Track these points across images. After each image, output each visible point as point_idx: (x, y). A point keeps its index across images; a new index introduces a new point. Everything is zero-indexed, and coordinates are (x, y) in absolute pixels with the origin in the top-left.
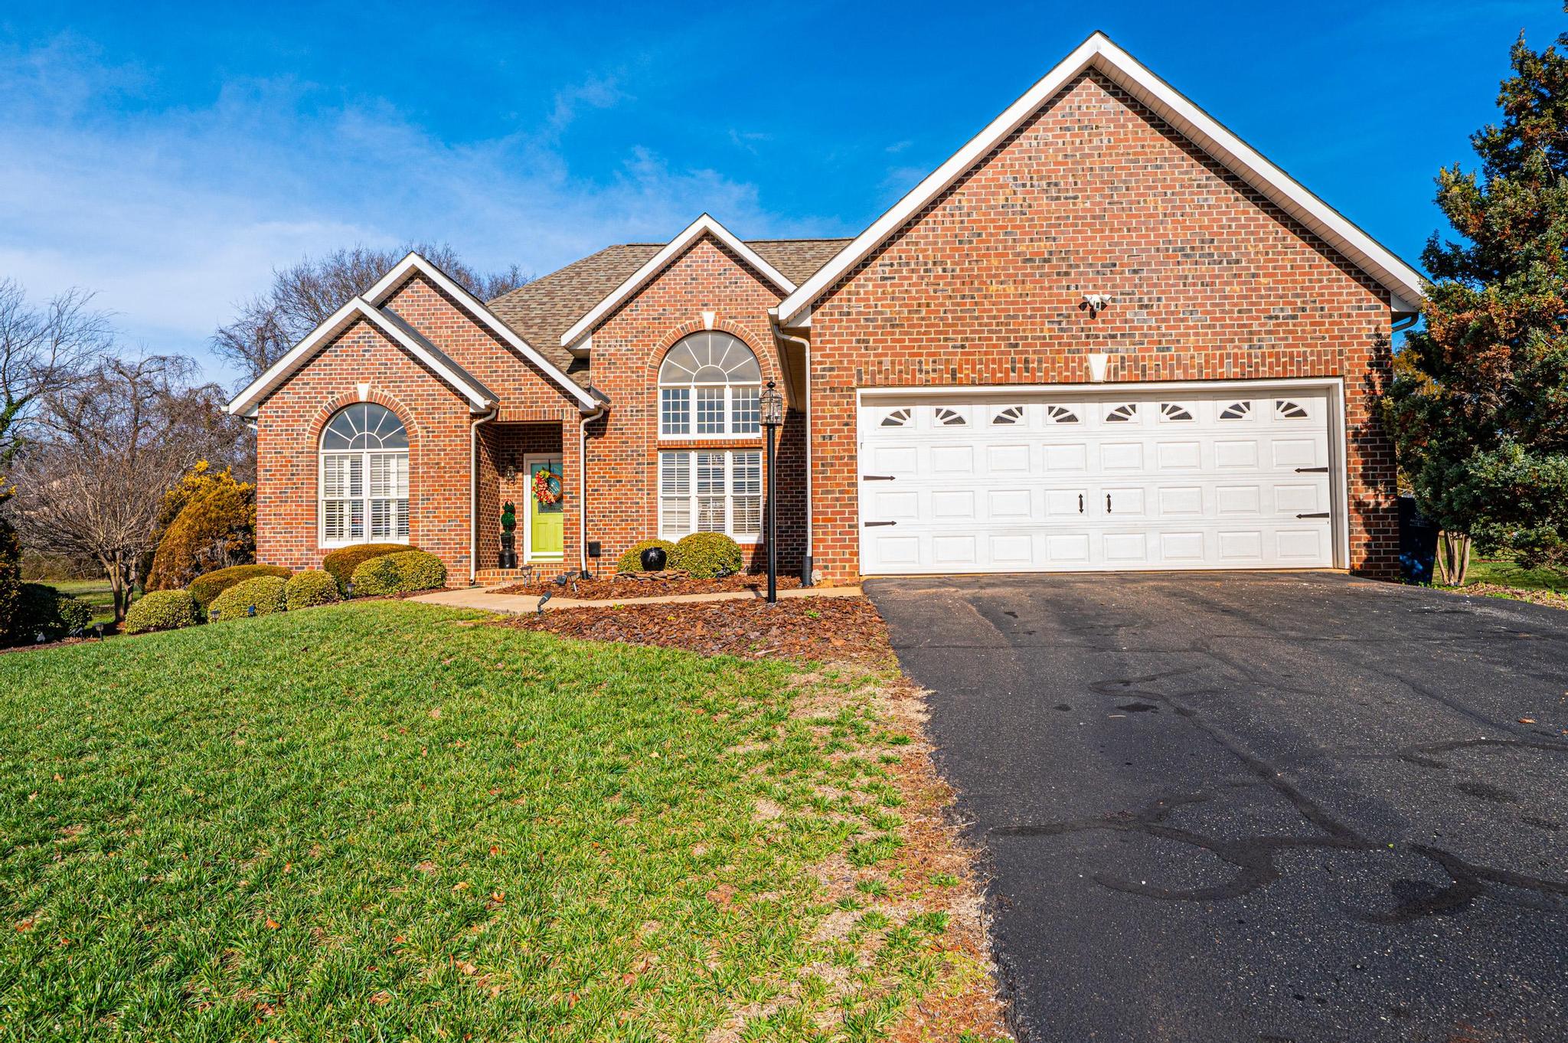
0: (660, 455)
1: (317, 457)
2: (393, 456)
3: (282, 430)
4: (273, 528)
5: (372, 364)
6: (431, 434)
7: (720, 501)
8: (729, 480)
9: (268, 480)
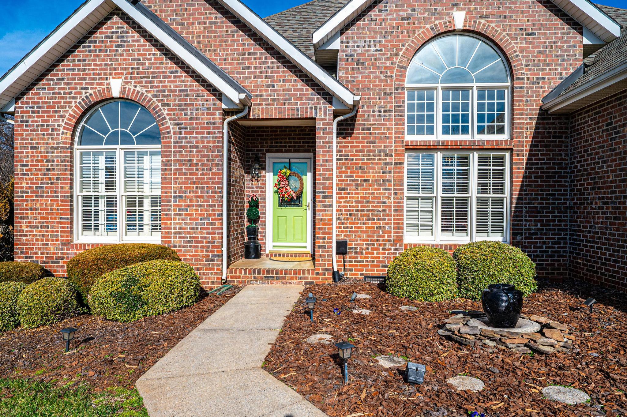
0: (406, 155)
1: (72, 153)
2: (146, 153)
3: (37, 126)
4: (29, 222)
5: (125, 60)
6: (183, 131)
7: (463, 203)
8: (474, 181)
9: (25, 174)
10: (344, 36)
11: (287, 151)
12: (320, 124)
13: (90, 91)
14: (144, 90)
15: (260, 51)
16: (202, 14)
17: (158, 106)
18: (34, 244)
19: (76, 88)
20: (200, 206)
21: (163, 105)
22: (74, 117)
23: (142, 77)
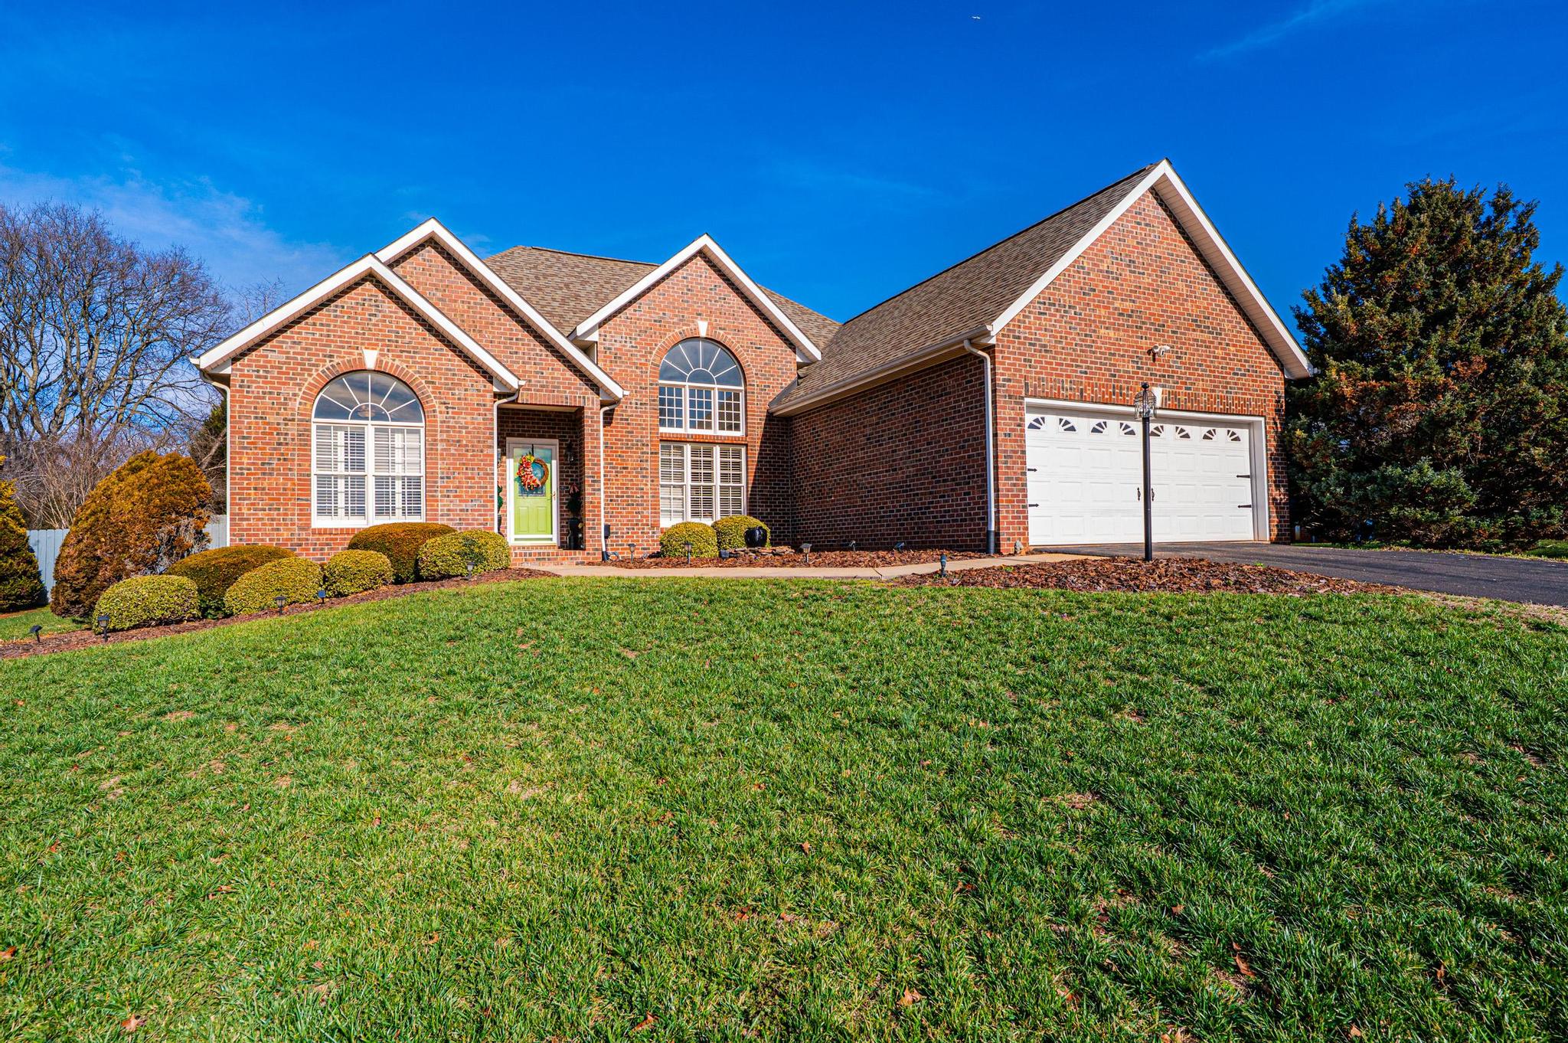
0: (660, 445)
1: (309, 426)
2: (401, 431)
3: (264, 393)
5: (380, 330)
6: (450, 410)
7: (709, 490)
8: (717, 471)
9: (246, 448)
10: (602, 329)
11: (530, 436)
12: (587, 413)
13: (336, 360)
14: (404, 366)
15: (528, 338)
16: (465, 293)
17: (421, 383)
18: (259, 530)
19: (318, 355)
20: (471, 487)
21: (427, 382)
22: (316, 387)
23: (402, 351)
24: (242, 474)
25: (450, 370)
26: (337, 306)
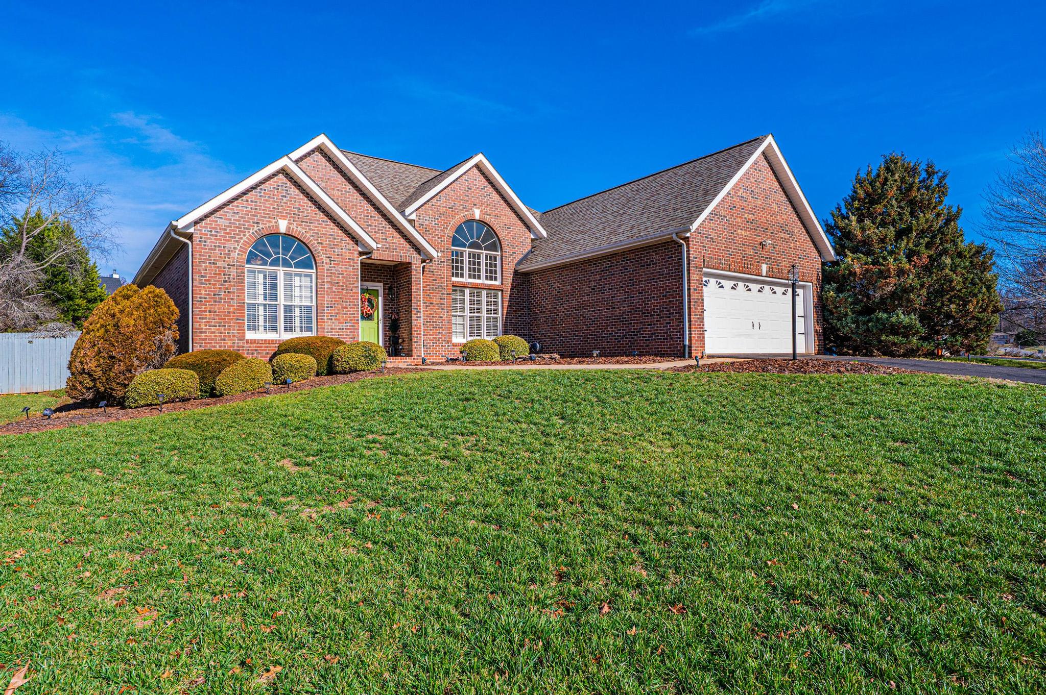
1: (243, 270)
3: (215, 246)
4: (208, 322)
5: (289, 207)
6: (332, 262)
7: (479, 319)
8: (484, 307)
10: (420, 212)
12: (414, 267)
13: (261, 226)
15: (378, 216)
17: (314, 244)
18: (212, 340)
19: (249, 222)
20: (345, 314)
21: (318, 243)
22: (248, 243)
23: (302, 222)
24: (201, 301)
25: (332, 235)
26: (261, 189)
